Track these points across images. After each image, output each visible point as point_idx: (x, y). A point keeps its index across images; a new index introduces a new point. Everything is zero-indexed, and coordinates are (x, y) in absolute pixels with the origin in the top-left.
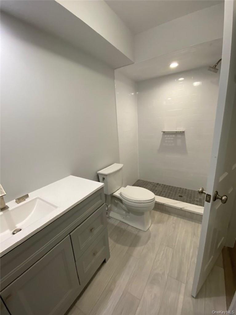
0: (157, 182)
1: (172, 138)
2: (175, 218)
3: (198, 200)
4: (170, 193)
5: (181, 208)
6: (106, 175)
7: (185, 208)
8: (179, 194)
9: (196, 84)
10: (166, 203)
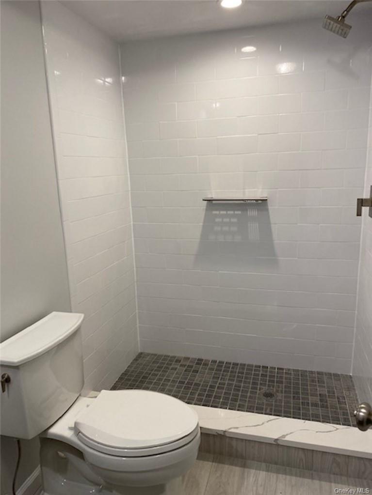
0: (197, 357)
1: (234, 220)
2: (262, 474)
3: (317, 399)
4: (237, 388)
5: (276, 440)
6: (16, 367)
7: (287, 438)
8: (265, 389)
9: (284, 68)
10: (233, 430)
